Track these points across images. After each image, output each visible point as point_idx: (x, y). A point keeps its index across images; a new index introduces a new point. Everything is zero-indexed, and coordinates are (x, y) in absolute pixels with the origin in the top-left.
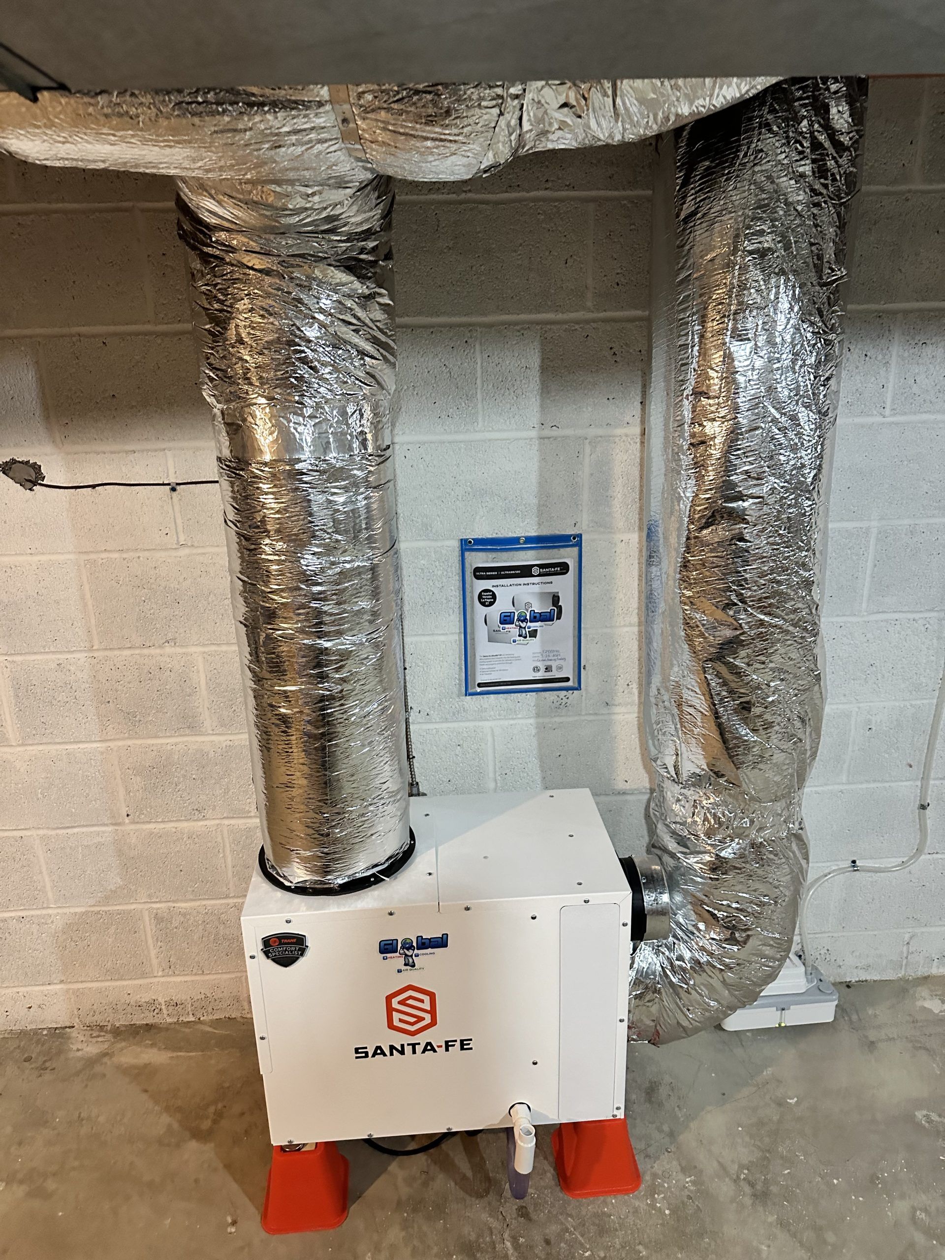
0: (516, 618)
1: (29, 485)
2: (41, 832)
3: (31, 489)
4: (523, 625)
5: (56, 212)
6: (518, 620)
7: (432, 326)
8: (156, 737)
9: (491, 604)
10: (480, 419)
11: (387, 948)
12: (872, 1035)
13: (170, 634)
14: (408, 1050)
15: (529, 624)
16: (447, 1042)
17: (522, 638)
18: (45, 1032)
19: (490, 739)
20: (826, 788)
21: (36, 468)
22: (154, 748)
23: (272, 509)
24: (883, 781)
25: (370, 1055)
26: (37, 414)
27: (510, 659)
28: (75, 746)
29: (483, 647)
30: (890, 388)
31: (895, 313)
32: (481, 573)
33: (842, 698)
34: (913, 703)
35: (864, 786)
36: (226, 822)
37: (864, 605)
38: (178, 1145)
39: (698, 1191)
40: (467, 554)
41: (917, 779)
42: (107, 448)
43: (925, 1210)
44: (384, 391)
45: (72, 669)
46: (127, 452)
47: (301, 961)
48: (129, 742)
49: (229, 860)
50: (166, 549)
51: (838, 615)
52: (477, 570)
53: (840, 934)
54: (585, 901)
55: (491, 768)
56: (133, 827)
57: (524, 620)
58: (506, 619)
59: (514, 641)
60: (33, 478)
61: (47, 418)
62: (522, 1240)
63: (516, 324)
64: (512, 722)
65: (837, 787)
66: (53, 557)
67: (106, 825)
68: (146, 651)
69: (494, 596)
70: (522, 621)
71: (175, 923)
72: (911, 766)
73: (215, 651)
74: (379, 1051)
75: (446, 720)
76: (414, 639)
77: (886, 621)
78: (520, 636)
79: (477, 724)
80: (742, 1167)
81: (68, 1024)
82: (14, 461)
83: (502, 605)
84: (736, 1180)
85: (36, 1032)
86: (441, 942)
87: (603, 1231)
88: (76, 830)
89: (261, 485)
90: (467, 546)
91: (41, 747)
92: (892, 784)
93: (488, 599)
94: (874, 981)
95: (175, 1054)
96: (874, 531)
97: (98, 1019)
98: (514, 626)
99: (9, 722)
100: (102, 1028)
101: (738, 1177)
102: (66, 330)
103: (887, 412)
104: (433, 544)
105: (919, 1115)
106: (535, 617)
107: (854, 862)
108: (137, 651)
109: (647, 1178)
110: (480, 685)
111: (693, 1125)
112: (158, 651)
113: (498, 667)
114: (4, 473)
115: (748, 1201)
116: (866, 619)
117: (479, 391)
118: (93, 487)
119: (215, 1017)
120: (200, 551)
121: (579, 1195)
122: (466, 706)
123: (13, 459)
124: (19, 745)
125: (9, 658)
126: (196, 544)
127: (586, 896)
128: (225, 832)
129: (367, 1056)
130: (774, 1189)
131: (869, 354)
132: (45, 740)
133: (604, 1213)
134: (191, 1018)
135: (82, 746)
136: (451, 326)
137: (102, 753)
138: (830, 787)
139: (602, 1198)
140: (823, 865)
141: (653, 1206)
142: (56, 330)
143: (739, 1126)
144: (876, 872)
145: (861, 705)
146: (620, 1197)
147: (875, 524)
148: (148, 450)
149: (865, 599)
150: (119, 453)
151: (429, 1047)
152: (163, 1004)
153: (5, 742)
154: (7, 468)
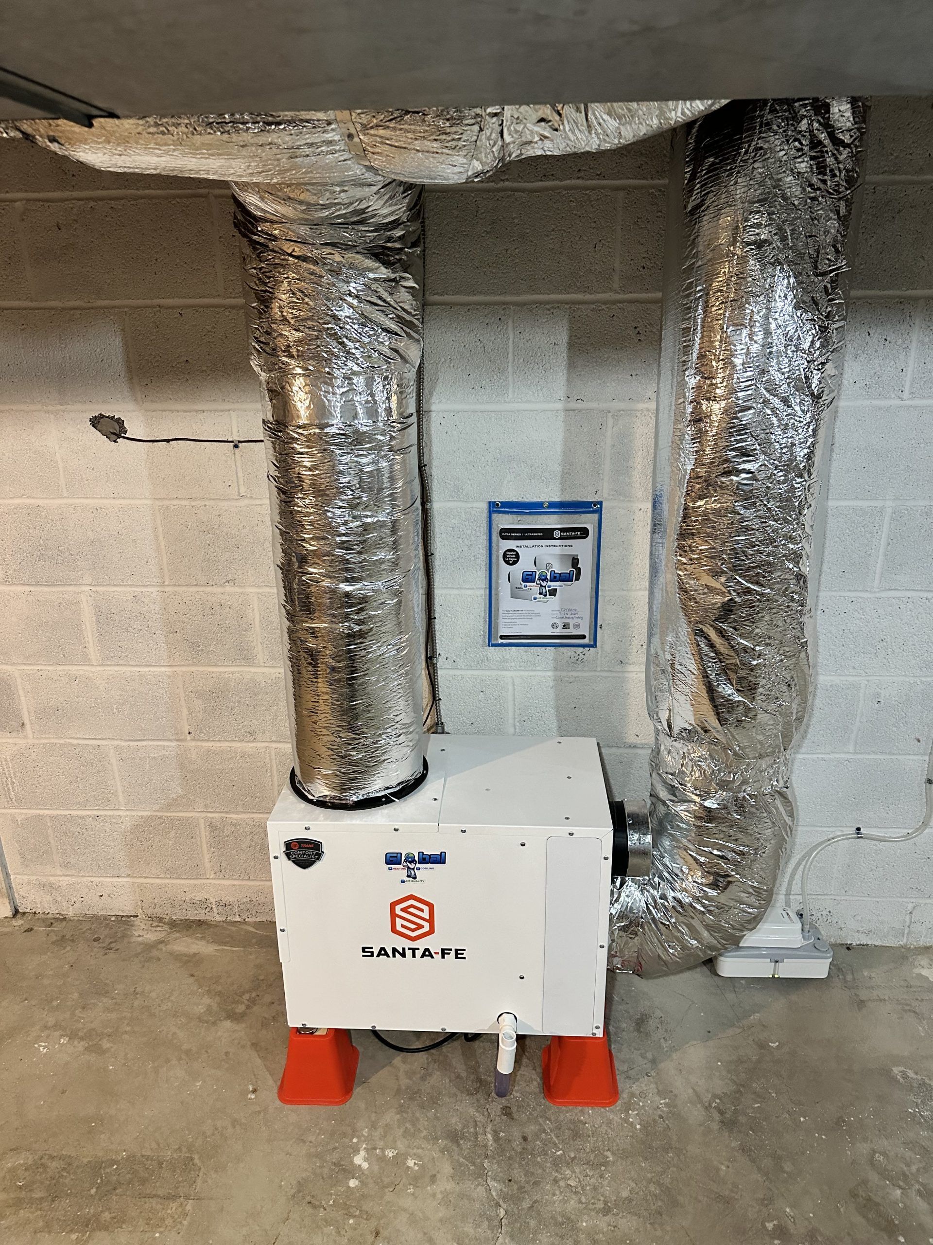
0: (537, 577)
1: (114, 437)
2: (116, 743)
3: (115, 441)
4: (544, 584)
5: (142, 197)
6: (539, 579)
7: (468, 304)
8: (216, 665)
9: (515, 563)
10: (510, 390)
11: (392, 860)
12: (864, 994)
13: (230, 575)
14: (409, 953)
15: (549, 583)
16: (443, 950)
17: (542, 596)
18: (113, 919)
19: (510, 688)
20: (832, 756)
21: (120, 422)
22: (214, 675)
23: (305, 467)
24: (890, 753)
25: (375, 954)
26: (122, 376)
27: (532, 615)
28: (146, 669)
29: (506, 603)
30: (909, 373)
31: (916, 299)
32: (506, 534)
33: (851, 670)
34: (923, 679)
35: (871, 757)
36: (274, 745)
37: (877, 582)
38: (214, 1023)
39: (670, 1112)
40: (494, 516)
41: (925, 754)
42: (178, 406)
43: (884, 1154)
44: (408, 365)
45: (146, 601)
46: (197, 411)
47: (318, 865)
48: (193, 669)
49: (276, 779)
50: (229, 500)
51: (850, 591)
52: (503, 531)
53: (843, 898)
54: (570, 834)
55: (511, 714)
56: (194, 743)
57: (545, 580)
58: (528, 578)
59: (535, 598)
60: (117, 432)
61: (131, 379)
62: (502, 1134)
63: (548, 303)
64: (531, 673)
65: (843, 756)
66: (133, 502)
67: (169, 740)
68: (209, 589)
69: (517, 556)
70: (543, 580)
71: (227, 832)
72: (919, 741)
73: (269, 593)
74: (383, 952)
75: (471, 668)
76: (444, 592)
77: (899, 598)
78: (540, 594)
79: (500, 673)
80: (715, 1096)
81: (133, 914)
82: (102, 416)
83: (525, 564)
84: (707, 1108)
85: (106, 918)
86: (440, 859)
87: (576, 1135)
88: (145, 743)
89: (295, 445)
90: (494, 508)
91: (117, 668)
92: (899, 757)
93: (512, 558)
94: (875, 946)
95: (220, 948)
96: (889, 511)
97: (158, 911)
98: (535, 584)
99: (91, 644)
100: (161, 919)
101: (710, 1105)
102: (148, 302)
103: (906, 395)
104: (463, 505)
105: (896, 1070)
106: (555, 577)
107: (858, 829)
108: (202, 589)
109: (625, 1095)
110: (502, 637)
111: (675, 1056)
112: (220, 590)
113: (518, 622)
114: (93, 426)
115: (715, 1126)
116: (878, 595)
117: (510, 365)
118: (168, 441)
119: (258, 920)
120: (258, 502)
121: (560, 1104)
122: (490, 655)
123: (101, 414)
124: (100, 665)
125: (94, 589)
126: (254, 496)
127: (572, 830)
128: (273, 754)
129: (372, 955)
130: (742, 1119)
131: (888, 339)
132: (121, 662)
133: (581, 1121)
134: (238, 919)
135: (152, 669)
136: (486, 304)
137: (169, 677)
138: (837, 756)
139: (580, 1108)
140: (827, 829)
141: (626, 1120)
142: (140, 302)
143: (719, 1061)
144: (881, 841)
145: (870, 678)
146: (596, 1109)
147: (889, 503)
148: (215, 411)
149: (877, 576)
150: (190, 412)
151: (427, 953)
152: (214, 903)
153: (86, 660)
154: (96, 422)
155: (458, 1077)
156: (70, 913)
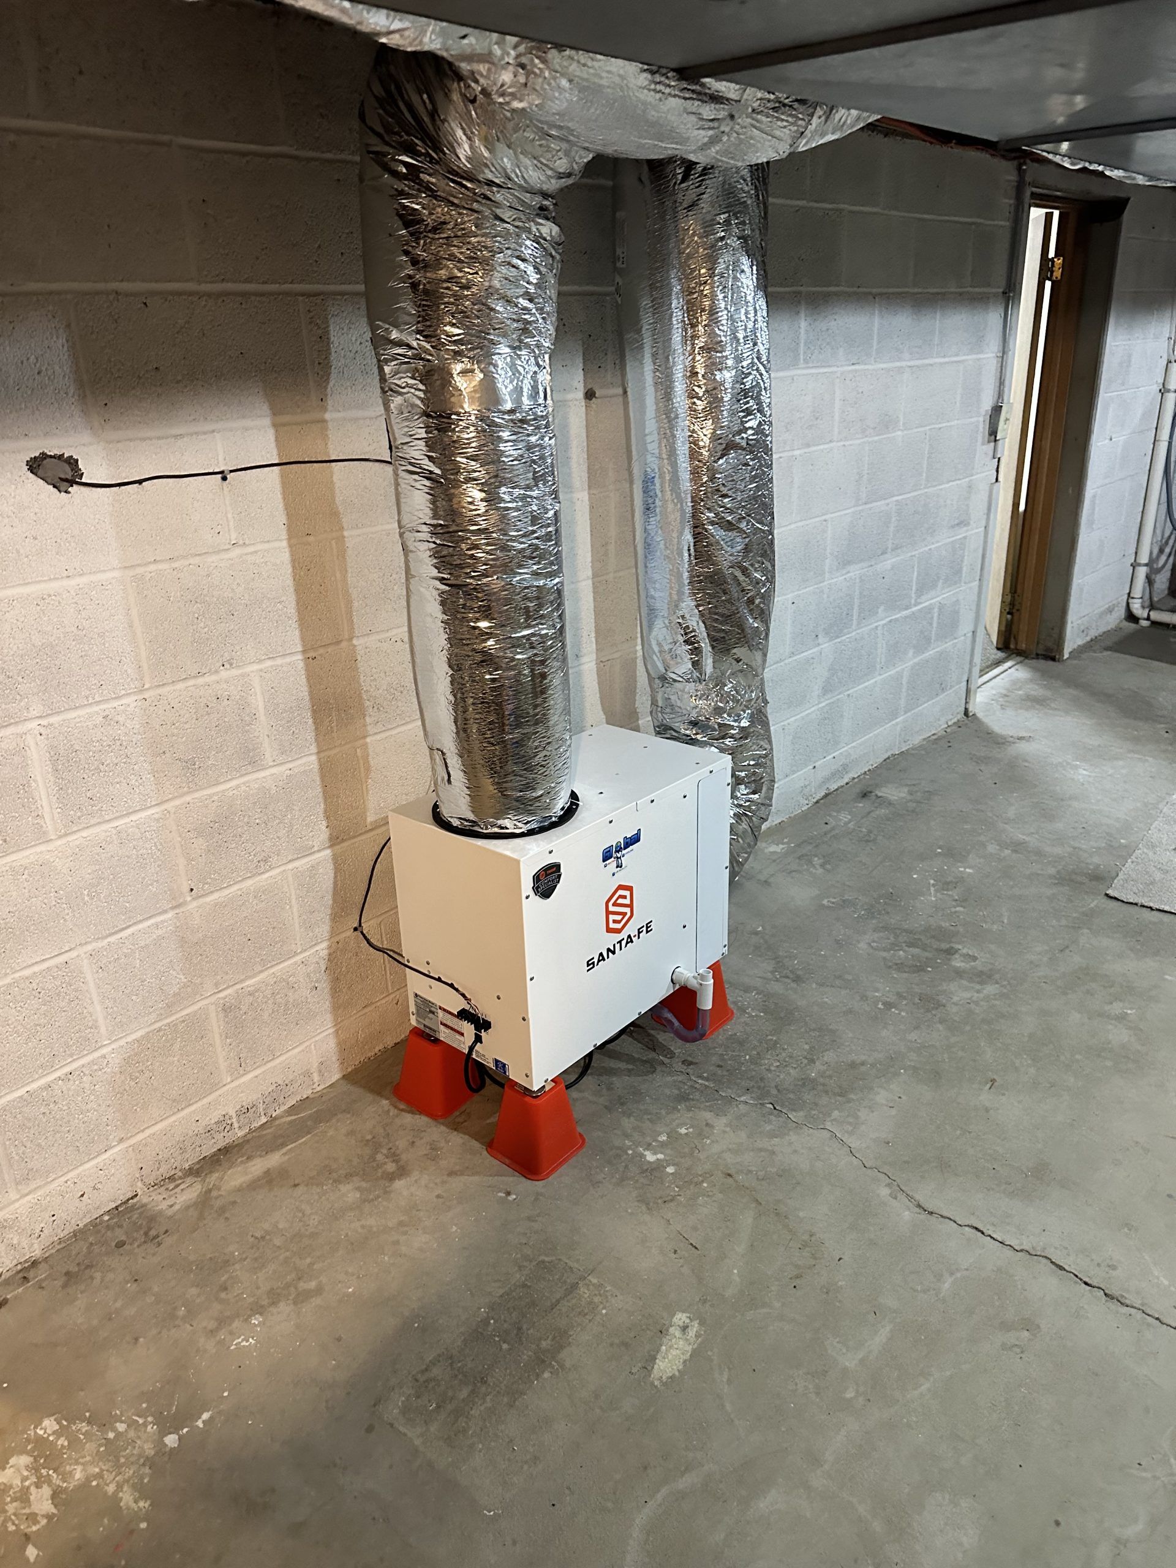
1: (64, 485)
2: (89, 947)
3: (67, 492)
5: (85, 137)
8: (218, 784)
11: (607, 856)
12: (762, 878)
13: (226, 654)
18: (106, 1218)
21: (72, 463)
22: (216, 798)
26: (71, 391)
28: (127, 820)
36: (290, 866)
39: (765, 996)
42: (153, 433)
45: (121, 719)
46: (176, 436)
47: (558, 888)
48: (188, 798)
49: (295, 910)
50: (219, 552)
56: (195, 904)
60: (69, 477)
61: (83, 398)
62: (705, 1075)
66: (93, 578)
67: (165, 912)
68: (201, 681)
71: (244, 1008)
73: (272, 666)
81: (130, 1195)
82: (44, 456)
84: (777, 980)
85: (96, 1224)
86: (635, 840)
87: (741, 1043)
88: (130, 931)
91: (86, 833)
95: (284, 1150)
97: (165, 1170)
99: (47, 809)
100: (171, 1178)
102: (101, 286)
105: (825, 902)
108: (191, 682)
112: (214, 678)
114: (32, 472)
115: (794, 985)
118: (140, 482)
119: (286, 1107)
120: (251, 549)
121: (706, 1038)
123: (43, 454)
124: (60, 837)
125: (44, 722)
126: (247, 542)
127: (710, 768)
128: (290, 879)
130: (799, 973)
132: (92, 822)
133: (731, 1035)
134: (264, 1120)
135: (134, 817)
137: (158, 820)
139: (721, 1030)
141: (751, 1016)
142: (87, 286)
146: (730, 1023)
150: (167, 438)
152: (234, 1115)
153: (42, 837)
154: (35, 465)
155: (629, 1070)
156: (37, 1252)
